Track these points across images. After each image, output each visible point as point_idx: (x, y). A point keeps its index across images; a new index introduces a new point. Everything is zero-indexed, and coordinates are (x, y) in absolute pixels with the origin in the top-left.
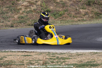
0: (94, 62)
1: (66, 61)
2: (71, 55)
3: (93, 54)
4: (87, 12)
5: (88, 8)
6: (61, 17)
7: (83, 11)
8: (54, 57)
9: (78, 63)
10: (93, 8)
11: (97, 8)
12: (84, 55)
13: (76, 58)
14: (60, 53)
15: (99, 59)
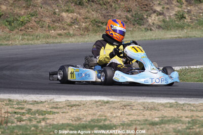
0: (105, 120)
1: (48, 119)
2: (56, 106)
3: (100, 105)
4: (76, 19)
5: (77, 10)
6: (23, 28)
7: (67, 16)
8: (22, 109)
9: (71, 122)
10: (88, 11)
11: (97, 11)
12: (82, 106)
13: (68, 112)
14: (33, 101)
15: (115, 115)
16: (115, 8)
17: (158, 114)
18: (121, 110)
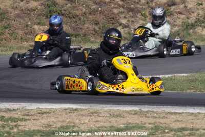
0: (74, 127)
1: (20, 125)
2: (28, 114)
3: (69, 113)
7: (39, 29)
9: (42, 129)
11: (66, 24)
12: (52, 113)
13: (39, 119)
14: (6, 109)
15: (83, 122)
16: (84, 22)
17: (124, 121)
18: (89, 117)
